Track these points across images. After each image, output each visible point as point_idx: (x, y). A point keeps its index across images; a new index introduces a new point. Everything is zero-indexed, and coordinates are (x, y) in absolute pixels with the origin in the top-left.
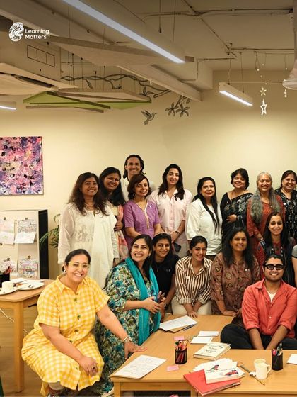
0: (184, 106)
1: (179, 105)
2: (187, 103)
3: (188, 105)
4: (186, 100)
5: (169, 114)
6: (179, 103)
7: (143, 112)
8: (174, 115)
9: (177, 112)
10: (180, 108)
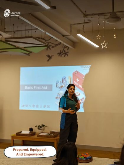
0: (66, 52)
1: (63, 51)
2: (68, 50)
3: (68, 51)
4: (67, 48)
5: (59, 56)
6: (64, 50)
7: (47, 56)
8: (61, 56)
9: (63, 54)
10: (64, 52)
